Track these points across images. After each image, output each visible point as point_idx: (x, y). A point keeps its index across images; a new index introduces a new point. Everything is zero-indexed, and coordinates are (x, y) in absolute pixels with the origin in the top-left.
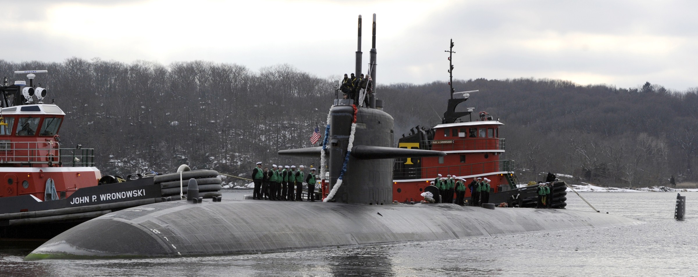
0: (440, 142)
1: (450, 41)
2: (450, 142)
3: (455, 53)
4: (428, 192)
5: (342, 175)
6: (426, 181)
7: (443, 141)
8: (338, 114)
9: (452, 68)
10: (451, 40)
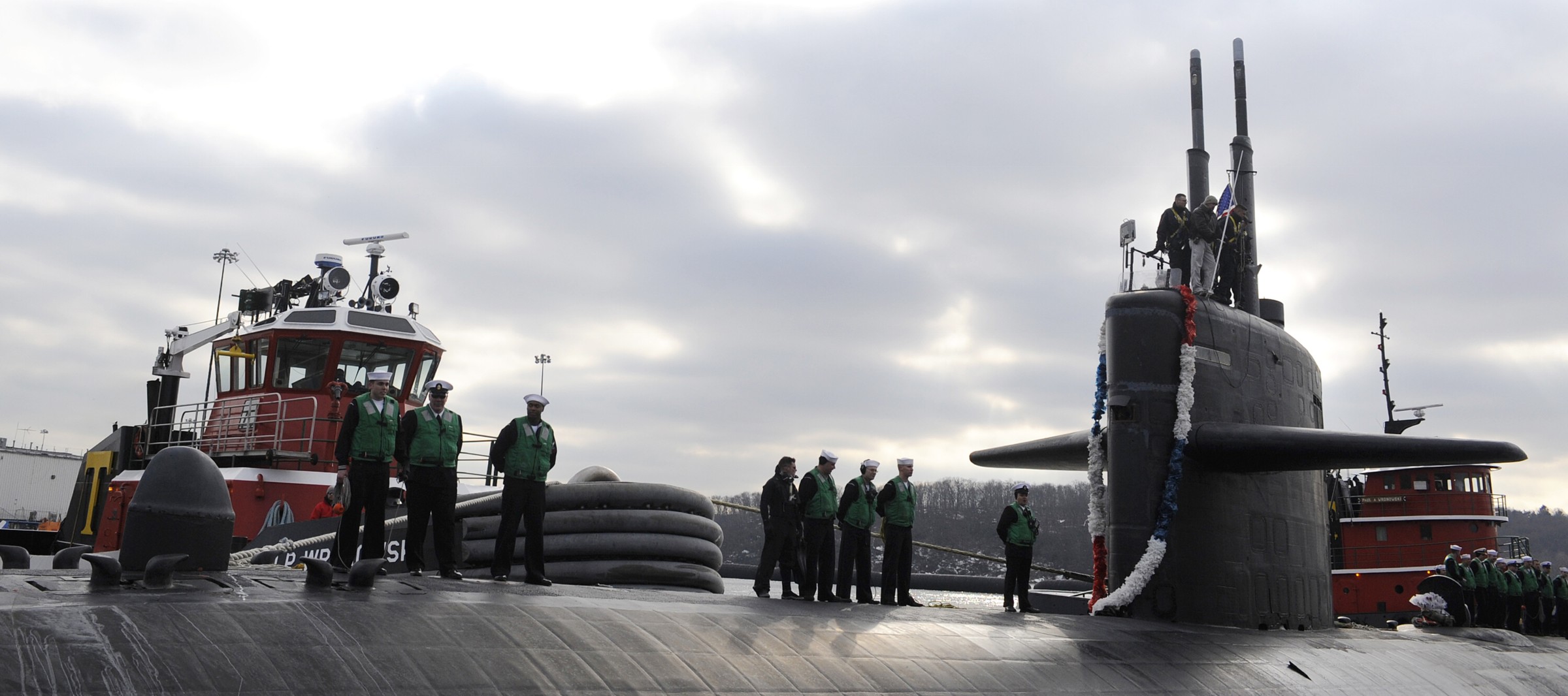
0: (1377, 499)
1: (1379, 315)
2: (1398, 499)
3: (1389, 338)
4: (1430, 595)
5: (1164, 523)
6: (1355, 574)
7: (1383, 497)
8: (1127, 311)
9: (1386, 364)
10: (1381, 314)
